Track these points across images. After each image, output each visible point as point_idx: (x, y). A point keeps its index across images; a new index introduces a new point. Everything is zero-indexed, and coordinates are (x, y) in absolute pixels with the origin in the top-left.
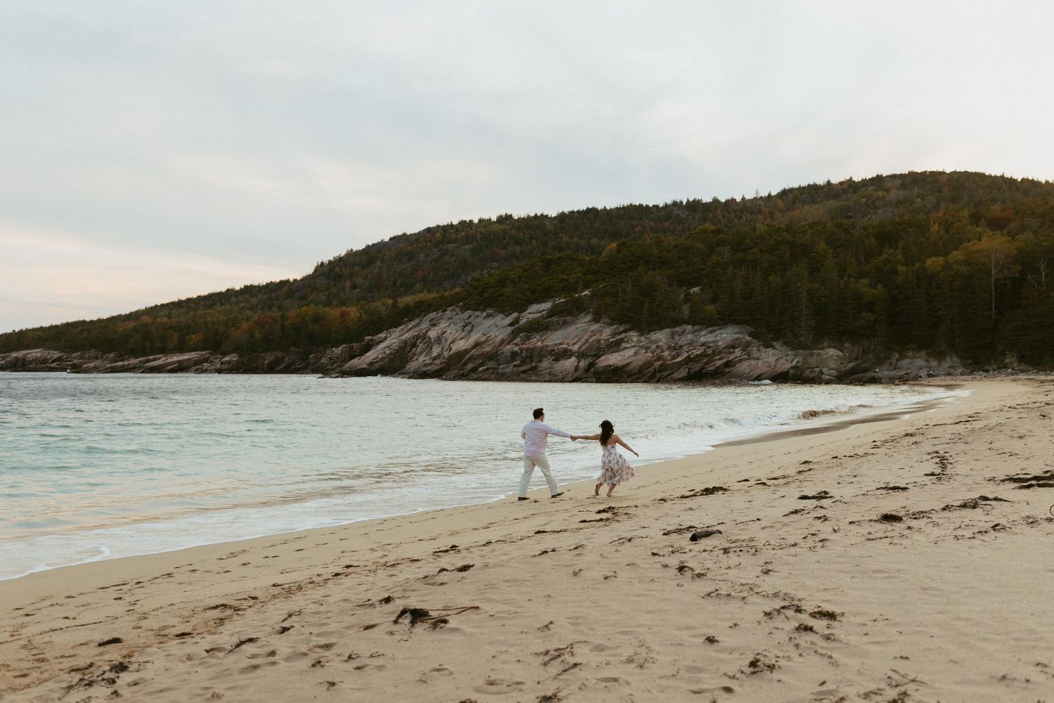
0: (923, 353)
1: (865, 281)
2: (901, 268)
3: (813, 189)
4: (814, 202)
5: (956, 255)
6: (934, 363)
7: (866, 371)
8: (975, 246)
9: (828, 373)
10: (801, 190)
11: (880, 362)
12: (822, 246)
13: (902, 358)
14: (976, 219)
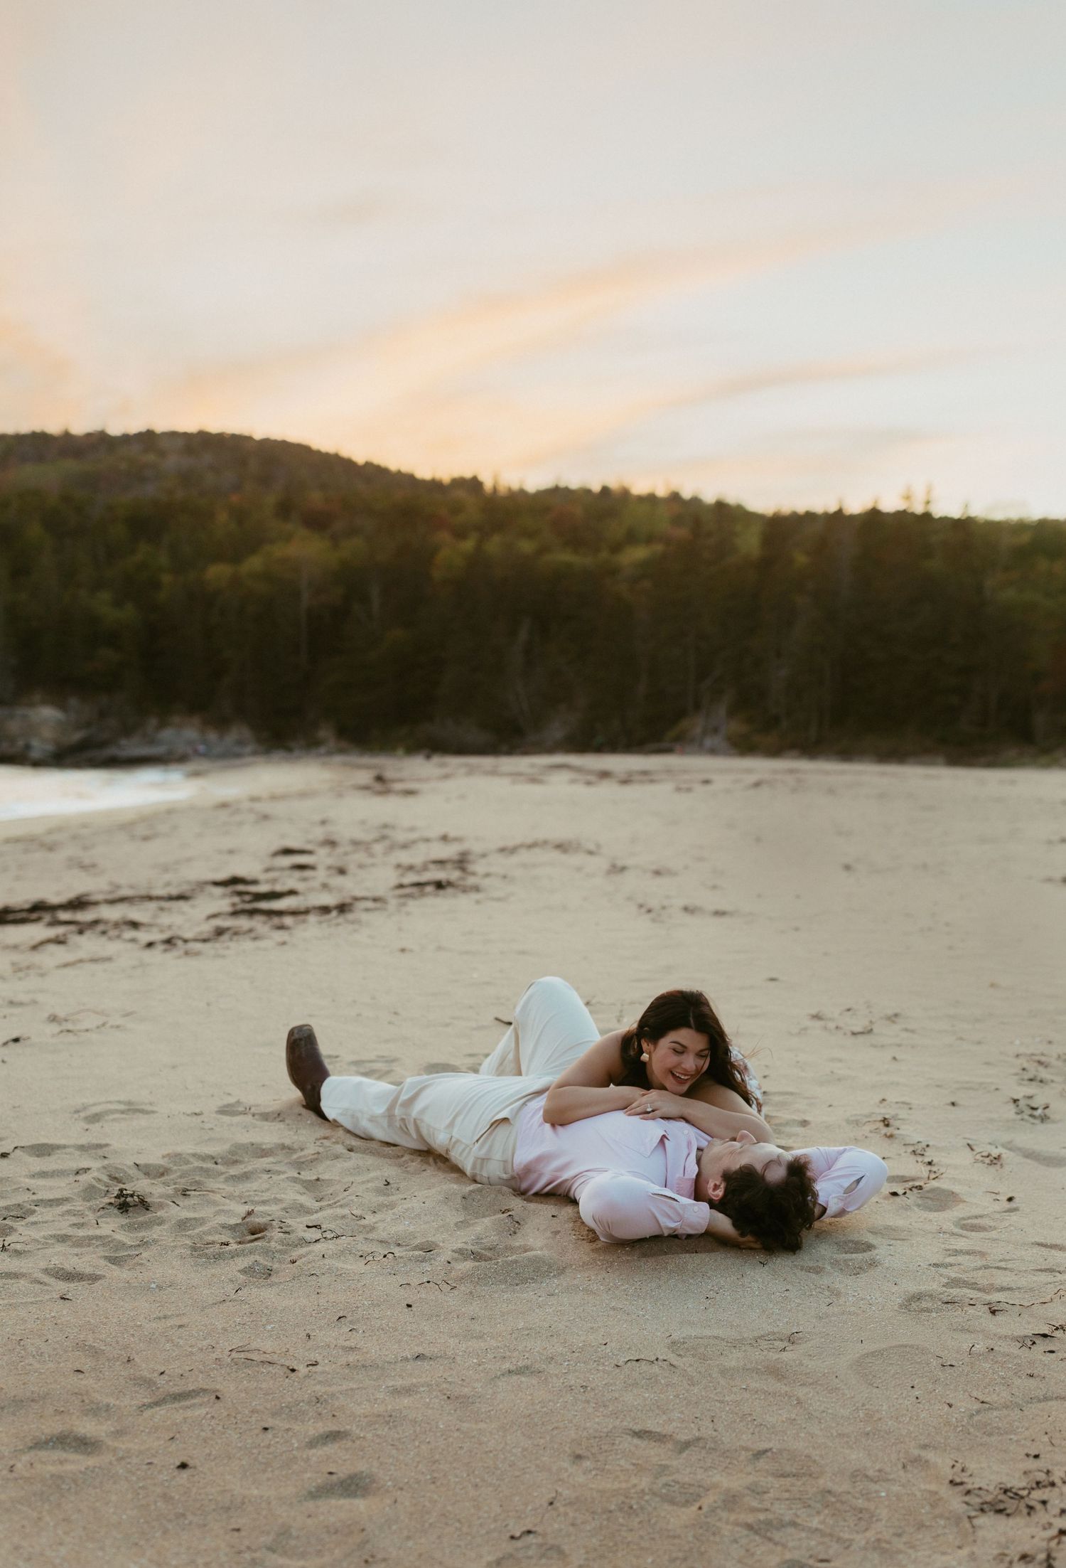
0: (196, 720)
1: (105, 596)
2: (166, 578)
3: (39, 439)
4: (40, 459)
5: (254, 563)
6: (212, 736)
7: (103, 744)
8: (279, 551)
9: (39, 747)
10: (19, 439)
11: (127, 731)
12: (34, 531)
13: (163, 725)
14: (285, 509)
